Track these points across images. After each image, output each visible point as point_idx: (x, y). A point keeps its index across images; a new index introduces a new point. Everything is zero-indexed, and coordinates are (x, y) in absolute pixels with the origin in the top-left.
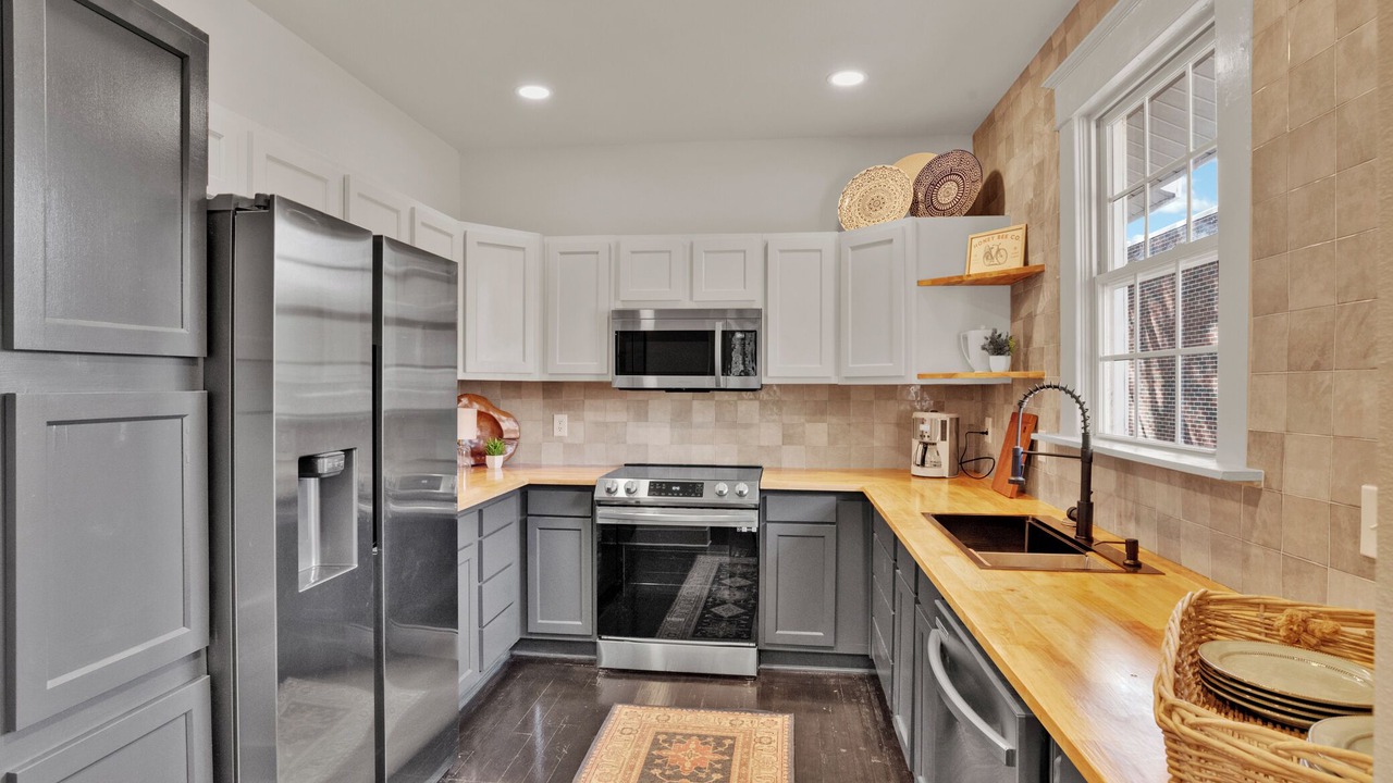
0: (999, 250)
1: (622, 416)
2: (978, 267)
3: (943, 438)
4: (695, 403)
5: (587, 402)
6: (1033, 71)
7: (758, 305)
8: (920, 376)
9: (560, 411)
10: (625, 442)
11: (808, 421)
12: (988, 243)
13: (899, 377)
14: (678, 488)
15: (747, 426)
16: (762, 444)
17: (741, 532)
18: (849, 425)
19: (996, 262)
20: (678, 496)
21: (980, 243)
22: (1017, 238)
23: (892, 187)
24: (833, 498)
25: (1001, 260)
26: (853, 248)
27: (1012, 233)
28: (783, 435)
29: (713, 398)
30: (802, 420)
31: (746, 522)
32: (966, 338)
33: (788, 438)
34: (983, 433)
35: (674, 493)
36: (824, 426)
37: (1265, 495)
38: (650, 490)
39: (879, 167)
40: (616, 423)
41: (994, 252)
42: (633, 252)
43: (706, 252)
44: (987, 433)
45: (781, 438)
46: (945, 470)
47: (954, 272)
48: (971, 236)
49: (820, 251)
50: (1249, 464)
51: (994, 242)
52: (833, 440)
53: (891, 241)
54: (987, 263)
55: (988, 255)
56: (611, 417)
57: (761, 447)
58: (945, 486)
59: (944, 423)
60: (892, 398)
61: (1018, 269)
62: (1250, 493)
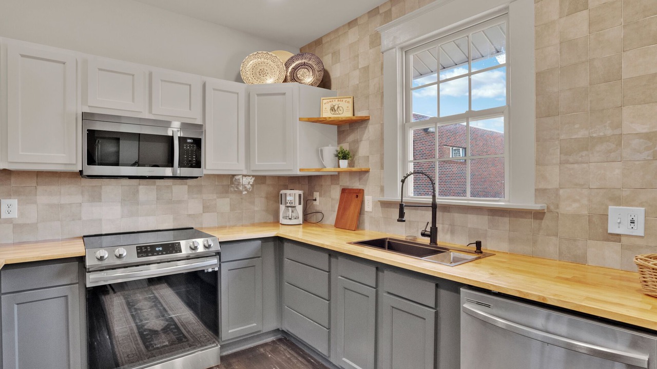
0: (338, 107)
1: (78, 199)
2: (327, 114)
3: (300, 204)
4: (141, 187)
5: (40, 189)
6: (360, 22)
7: (199, 122)
8: (301, 170)
9: (9, 195)
10: (80, 219)
11: (218, 198)
12: (332, 103)
13: (289, 170)
14: (161, 249)
15: (179, 202)
16: (190, 212)
17: (208, 272)
18: (242, 199)
19: (337, 113)
20: (162, 254)
21: (328, 102)
22: (348, 102)
23: (272, 65)
24: (260, 242)
25: (340, 112)
26: (258, 95)
27: (346, 99)
28: (203, 207)
29: (155, 184)
30: (215, 197)
31: (210, 264)
32: (322, 151)
33: (206, 208)
34: (314, 200)
35: (158, 253)
36: (227, 200)
37: (547, 215)
38: (138, 253)
39: (264, 52)
40: (70, 204)
41: (336, 108)
42: (100, 69)
43: (162, 81)
44: (315, 200)
45: (202, 208)
46: (300, 220)
47: (315, 116)
48: (324, 98)
49: (238, 94)
50: (536, 203)
51: (336, 103)
52: (233, 208)
53: (284, 94)
54: (333, 113)
55: (333, 109)
56: (65, 200)
57: (189, 215)
58: (300, 229)
59: (300, 196)
60: (264, 183)
61: (349, 117)
62: (538, 215)
